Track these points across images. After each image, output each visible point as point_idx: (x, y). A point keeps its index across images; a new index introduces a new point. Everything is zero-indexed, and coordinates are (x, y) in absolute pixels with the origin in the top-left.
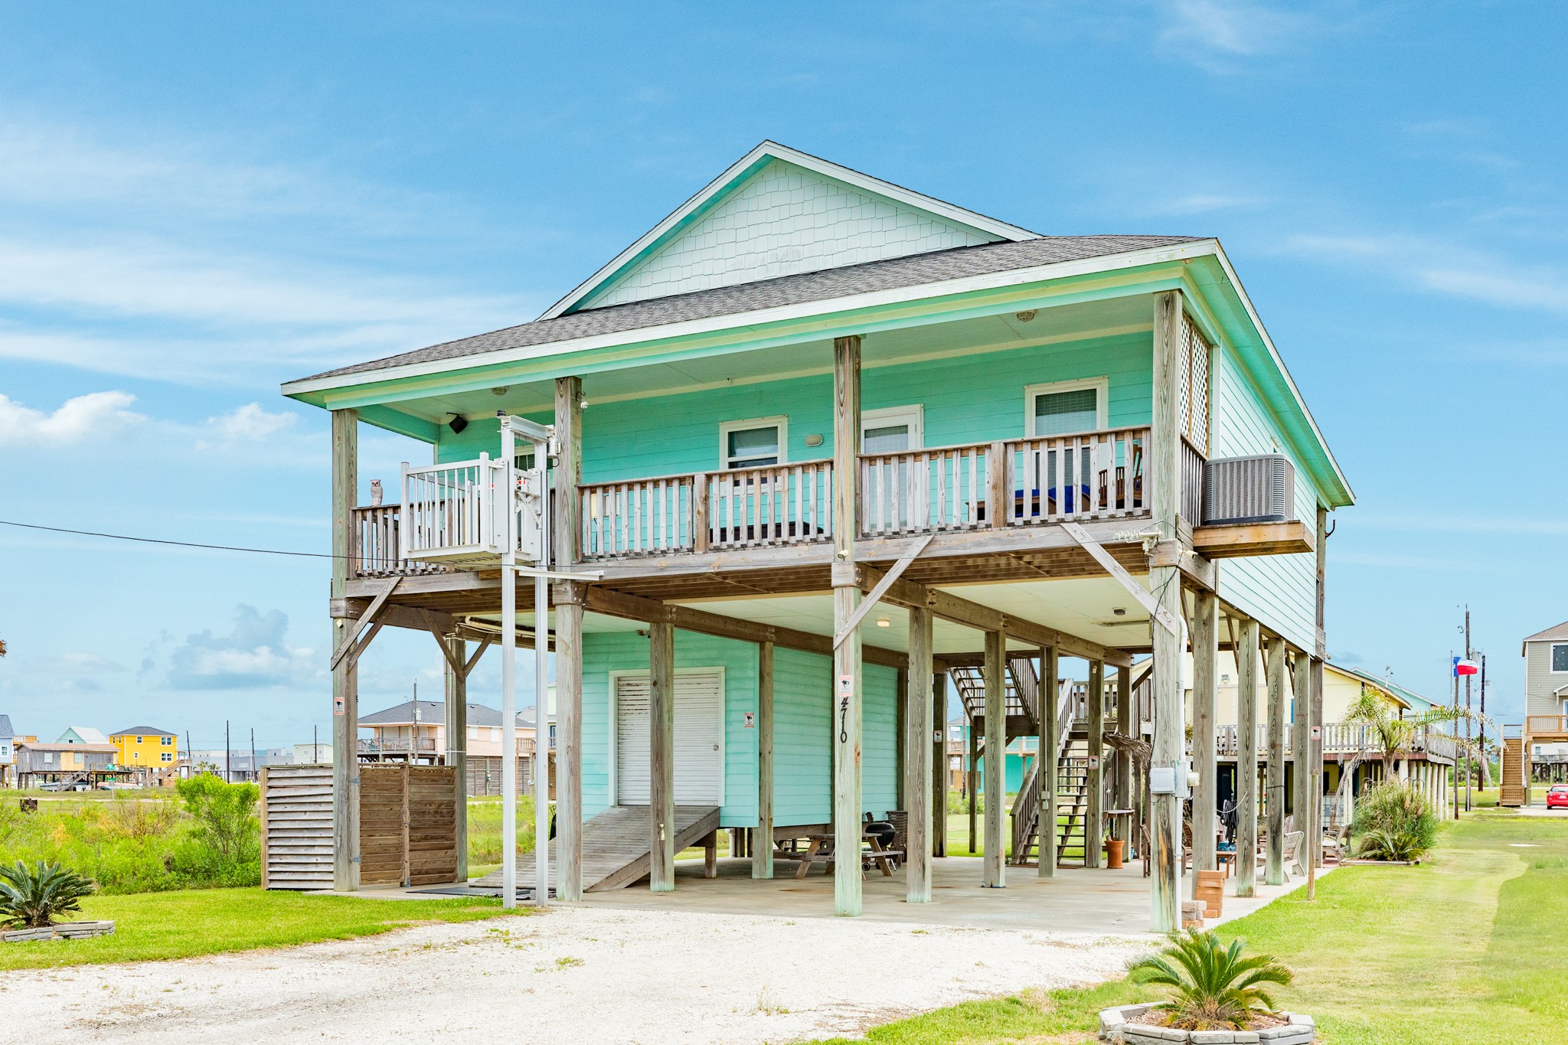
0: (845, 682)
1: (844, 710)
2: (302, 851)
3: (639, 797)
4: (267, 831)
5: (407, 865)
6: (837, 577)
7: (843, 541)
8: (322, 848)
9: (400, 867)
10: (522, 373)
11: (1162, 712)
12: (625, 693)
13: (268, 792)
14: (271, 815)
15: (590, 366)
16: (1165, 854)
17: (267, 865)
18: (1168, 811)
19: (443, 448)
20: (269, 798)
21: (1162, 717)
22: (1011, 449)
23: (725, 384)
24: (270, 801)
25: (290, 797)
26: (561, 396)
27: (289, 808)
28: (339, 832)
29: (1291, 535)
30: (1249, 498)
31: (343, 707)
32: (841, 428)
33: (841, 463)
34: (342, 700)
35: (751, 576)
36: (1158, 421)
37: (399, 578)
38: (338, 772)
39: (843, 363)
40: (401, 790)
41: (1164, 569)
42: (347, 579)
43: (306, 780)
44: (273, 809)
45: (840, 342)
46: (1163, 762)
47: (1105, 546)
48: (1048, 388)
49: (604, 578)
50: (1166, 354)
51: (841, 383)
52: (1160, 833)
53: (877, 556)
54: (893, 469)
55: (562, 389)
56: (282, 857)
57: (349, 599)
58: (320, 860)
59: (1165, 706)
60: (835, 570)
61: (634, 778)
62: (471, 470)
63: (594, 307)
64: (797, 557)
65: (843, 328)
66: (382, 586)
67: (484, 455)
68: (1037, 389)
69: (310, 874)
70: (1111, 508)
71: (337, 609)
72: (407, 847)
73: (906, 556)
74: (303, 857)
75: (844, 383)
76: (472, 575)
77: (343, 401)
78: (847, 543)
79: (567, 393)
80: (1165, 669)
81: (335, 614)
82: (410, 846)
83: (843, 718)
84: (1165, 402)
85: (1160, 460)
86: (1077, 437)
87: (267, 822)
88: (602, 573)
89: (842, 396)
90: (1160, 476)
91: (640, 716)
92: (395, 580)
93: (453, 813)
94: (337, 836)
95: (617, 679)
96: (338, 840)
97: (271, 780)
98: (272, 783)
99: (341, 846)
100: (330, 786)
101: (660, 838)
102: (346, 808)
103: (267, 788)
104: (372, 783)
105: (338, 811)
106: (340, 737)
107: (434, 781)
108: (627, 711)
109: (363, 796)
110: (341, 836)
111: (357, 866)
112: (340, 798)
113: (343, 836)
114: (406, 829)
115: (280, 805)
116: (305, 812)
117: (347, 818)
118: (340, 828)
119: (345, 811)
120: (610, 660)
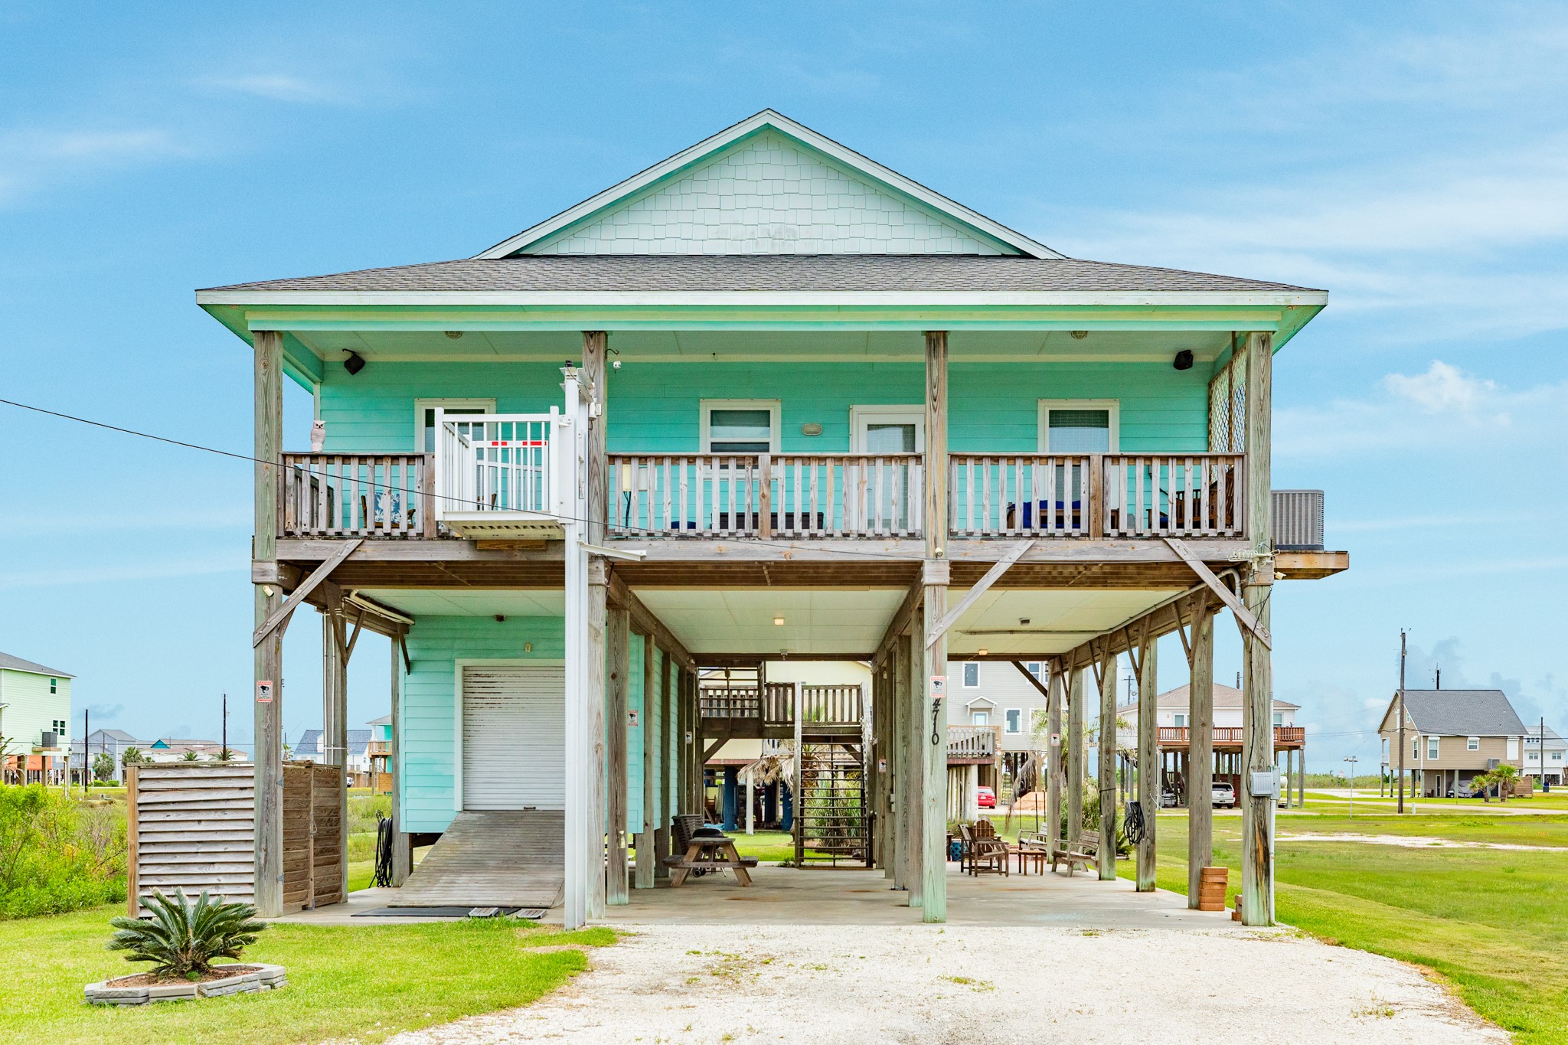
0: (937, 683)
1: (936, 711)
3: (491, 801)
4: (137, 845)
5: (312, 883)
6: (929, 575)
7: (935, 539)
8: (226, 866)
9: (306, 886)
10: (542, 320)
11: (1259, 721)
12: (472, 685)
13: (139, 796)
14: (143, 825)
15: (631, 322)
16: (1261, 852)
17: (137, 887)
18: (1264, 812)
19: (328, 390)
20: (140, 804)
21: (1259, 725)
22: (1108, 462)
23: (707, 358)
24: (142, 808)
25: (173, 802)
26: (591, 352)
27: (173, 817)
28: (263, 846)
29: (1339, 564)
30: (1297, 528)
31: (270, 693)
32: (934, 423)
33: (934, 459)
34: (269, 684)
35: (797, 567)
36: (1255, 449)
37: (361, 541)
38: (262, 772)
39: (936, 357)
40: (308, 794)
41: (1260, 588)
42: (278, 538)
43: (202, 781)
44: (144, 817)
45: (934, 336)
46: (1260, 767)
47: (1206, 563)
48: (1060, 404)
49: (647, 559)
50: (1262, 389)
51: (935, 376)
52: (1257, 833)
53: (973, 556)
54: (984, 470)
55: (592, 343)
56: (161, 878)
57: (280, 562)
58: (223, 880)
59: (1262, 715)
60: (927, 568)
61: (484, 780)
62: (536, 426)
63: (540, 253)
64: (883, 552)
65: (939, 322)
66: (332, 550)
67: (554, 409)
68: (1051, 404)
70: (1205, 528)
71: (264, 573)
72: (312, 862)
73: (1006, 559)
74: (195, 877)
75: (938, 378)
76: (465, 545)
77: (273, 322)
78: (940, 541)
79: (599, 349)
80: (1261, 680)
81: (260, 579)
82: (315, 860)
83: (935, 719)
84: (1261, 433)
85: (1257, 488)
86: (1173, 457)
87: (137, 834)
88: (644, 553)
89: (935, 391)
90: (1257, 501)
91: (493, 710)
92: (353, 544)
93: (338, 821)
94: (260, 850)
95: (465, 669)
96: (262, 855)
97: (142, 782)
98: (144, 786)
99: (266, 862)
100: (241, 789)
101: (619, 846)
102: (274, 816)
103: (137, 792)
104: (291, 785)
105: (262, 820)
106: (266, 730)
107: (327, 782)
108: (474, 705)
109: (285, 801)
110: (266, 850)
111: (281, 885)
112: (265, 803)
113: (269, 850)
114: (312, 841)
115: (159, 814)
116: (200, 821)
117: (274, 828)
118: (264, 840)
119: (272, 820)
120: (456, 647)
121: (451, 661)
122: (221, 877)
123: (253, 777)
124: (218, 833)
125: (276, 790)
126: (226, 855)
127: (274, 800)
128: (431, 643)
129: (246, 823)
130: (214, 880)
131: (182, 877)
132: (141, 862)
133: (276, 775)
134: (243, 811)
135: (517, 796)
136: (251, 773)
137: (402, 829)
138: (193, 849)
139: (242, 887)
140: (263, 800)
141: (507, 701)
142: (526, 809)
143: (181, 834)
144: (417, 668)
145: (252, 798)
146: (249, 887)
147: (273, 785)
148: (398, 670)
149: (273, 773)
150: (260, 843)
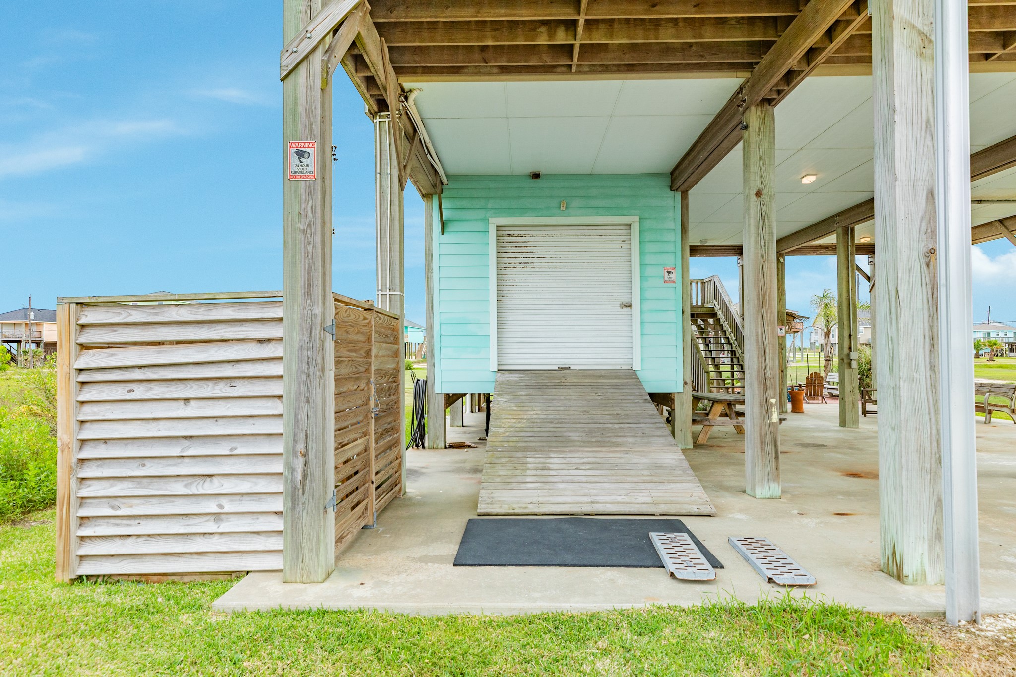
2: (178, 488)
3: (526, 361)
4: (75, 445)
9: (366, 495)
12: (505, 245)
13: (78, 356)
14: (87, 408)
17: (74, 523)
24: (84, 378)
25: (140, 367)
27: (140, 392)
28: (301, 447)
31: (311, 164)
38: (297, 310)
43: (190, 329)
44: (89, 394)
56: (118, 502)
58: (229, 506)
61: (518, 340)
69: (199, 539)
72: (373, 453)
74: (179, 501)
82: (375, 451)
87: (74, 425)
93: (397, 388)
94: (295, 454)
95: (499, 228)
96: (299, 463)
97: (87, 330)
98: (88, 337)
99: (305, 476)
100: (261, 341)
101: (770, 419)
102: (319, 390)
103: (74, 348)
104: (344, 336)
105: (298, 399)
106: (304, 232)
107: (387, 336)
108: (507, 265)
109: (338, 362)
110: (305, 456)
111: (331, 514)
112: (304, 367)
113: (311, 455)
114: (373, 421)
115: (113, 387)
116: (187, 400)
117: (320, 414)
118: (302, 435)
119: (317, 398)
120: (490, 206)
121: (486, 220)
122: (224, 501)
123: (281, 320)
124: (220, 421)
125: (323, 342)
126: (233, 460)
127: (319, 360)
128: (464, 203)
129: (270, 403)
130: (211, 507)
131: (154, 501)
132: (82, 475)
133: (324, 314)
134: (263, 382)
135: (551, 356)
136: (278, 313)
137: (438, 390)
138: (175, 451)
139: (262, 519)
140: (300, 360)
141: (540, 260)
142: (561, 369)
143: (154, 424)
144: (450, 228)
145: (281, 358)
146: (275, 518)
147: (317, 332)
148: (431, 229)
149: (318, 310)
150: (295, 442)
